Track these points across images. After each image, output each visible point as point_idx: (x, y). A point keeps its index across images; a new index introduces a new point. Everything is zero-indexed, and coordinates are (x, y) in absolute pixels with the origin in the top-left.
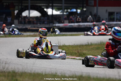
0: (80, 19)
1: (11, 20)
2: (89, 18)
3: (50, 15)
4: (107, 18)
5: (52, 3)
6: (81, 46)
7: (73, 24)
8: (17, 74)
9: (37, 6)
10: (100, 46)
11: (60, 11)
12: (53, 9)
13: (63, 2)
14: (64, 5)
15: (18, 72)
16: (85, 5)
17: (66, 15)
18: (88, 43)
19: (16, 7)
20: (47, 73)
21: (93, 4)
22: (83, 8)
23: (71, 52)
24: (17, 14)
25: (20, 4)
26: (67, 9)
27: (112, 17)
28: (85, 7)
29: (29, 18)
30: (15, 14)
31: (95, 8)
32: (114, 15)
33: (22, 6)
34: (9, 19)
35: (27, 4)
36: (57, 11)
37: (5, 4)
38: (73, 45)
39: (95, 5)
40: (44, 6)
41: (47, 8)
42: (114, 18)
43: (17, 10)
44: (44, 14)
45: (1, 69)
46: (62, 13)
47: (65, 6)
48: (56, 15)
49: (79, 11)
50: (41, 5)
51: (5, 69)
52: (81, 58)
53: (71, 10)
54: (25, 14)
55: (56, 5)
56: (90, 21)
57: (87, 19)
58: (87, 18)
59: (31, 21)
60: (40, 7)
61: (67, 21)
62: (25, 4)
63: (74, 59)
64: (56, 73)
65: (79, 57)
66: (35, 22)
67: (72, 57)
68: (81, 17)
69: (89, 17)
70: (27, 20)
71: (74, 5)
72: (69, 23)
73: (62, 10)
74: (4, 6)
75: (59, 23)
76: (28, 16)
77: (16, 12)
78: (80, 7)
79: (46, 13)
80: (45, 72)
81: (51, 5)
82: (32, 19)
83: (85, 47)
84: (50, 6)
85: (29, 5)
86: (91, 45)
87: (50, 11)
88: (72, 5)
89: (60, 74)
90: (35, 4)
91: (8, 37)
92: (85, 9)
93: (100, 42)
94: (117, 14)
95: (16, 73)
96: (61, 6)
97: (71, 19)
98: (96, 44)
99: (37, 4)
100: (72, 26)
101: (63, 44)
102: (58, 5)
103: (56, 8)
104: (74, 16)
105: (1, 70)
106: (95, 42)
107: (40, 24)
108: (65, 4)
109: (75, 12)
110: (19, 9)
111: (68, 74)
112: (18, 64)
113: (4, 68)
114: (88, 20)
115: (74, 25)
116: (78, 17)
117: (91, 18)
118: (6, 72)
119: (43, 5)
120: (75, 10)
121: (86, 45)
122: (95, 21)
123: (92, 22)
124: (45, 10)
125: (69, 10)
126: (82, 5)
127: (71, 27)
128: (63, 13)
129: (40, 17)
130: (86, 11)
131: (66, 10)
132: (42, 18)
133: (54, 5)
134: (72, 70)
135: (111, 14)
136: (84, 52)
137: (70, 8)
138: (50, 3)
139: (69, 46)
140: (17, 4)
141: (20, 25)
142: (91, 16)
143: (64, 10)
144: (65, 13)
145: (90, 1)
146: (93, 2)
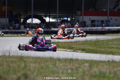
0: (70, 25)
3: (48, 22)
4: (90, 24)
6: (71, 42)
10: (85, 42)
11: (55, 19)
12: (50, 18)
13: (58, 12)
16: (74, 15)
17: (60, 22)
18: (76, 40)
19: (22, 16)
21: (80, 14)
22: (72, 17)
23: (64, 46)
25: (26, 14)
26: (60, 18)
27: (94, 24)
28: (74, 16)
30: (22, 22)
31: (81, 17)
32: (95, 22)
33: (27, 15)
35: (30, 14)
37: (14, 14)
39: (81, 15)
40: (43, 15)
41: (46, 17)
42: (95, 25)
44: (43, 21)
46: (56, 21)
47: (59, 15)
48: (52, 22)
49: (69, 19)
50: (41, 14)
54: (29, 21)
55: (52, 14)
60: (40, 16)
62: (29, 14)
65: (70, 49)
66: (36, 27)
67: (64, 50)
68: (71, 24)
69: (76, 23)
70: (30, 25)
71: (65, 15)
73: (56, 19)
74: (14, 16)
75: (54, 28)
76: (31, 23)
77: (22, 20)
78: (70, 16)
79: (45, 21)
81: (48, 14)
84: (48, 15)
85: (32, 14)
86: (79, 41)
87: (47, 19)
88: (64, 15)
90: (36, 14)
91: (16, 37)
92: (74, 18)
94: (97, 22)
96: (56, 15)
98: (82, 41)
99: (38, 14)
102: (54, 14)
103: (52, 17)
108: (59, 14)
109: (66, 20)
110: (25, 18)
116: (69, 23)
119: (42, 14)
120: (66, 19)
121: (74, 42)
124: (44, 18)
125: (62, 19)
126: (71, 15)
128: (57, 20)
129: (40, 23)
132: (42, 24)
133: (51, 14)
135: (93, 21)
136: (74, 46)
137: (63, 17)
138: (48, 13)
139: (62, 42)
140: (23, 14)
141: (25, 29)
142: (78, 23)
144: (59, 21)
145: (77, 12)
146: (80, 12)
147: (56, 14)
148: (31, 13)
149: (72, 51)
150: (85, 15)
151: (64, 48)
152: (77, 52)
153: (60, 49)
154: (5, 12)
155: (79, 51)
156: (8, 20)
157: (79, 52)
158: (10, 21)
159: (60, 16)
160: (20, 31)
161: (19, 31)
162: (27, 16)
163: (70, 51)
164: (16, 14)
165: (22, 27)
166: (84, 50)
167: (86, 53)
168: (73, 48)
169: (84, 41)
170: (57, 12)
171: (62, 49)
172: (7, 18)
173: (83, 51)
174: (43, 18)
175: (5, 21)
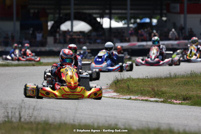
0: (156, 34)
1: (43, 36)
2: (171, 32)
3: (107, 29)
5: (110, 9)
6: (158, 80)
7: (144, 43)
8: (52, 126)
9: (85, 13)
10: (189, 80)
11: (123, 22)
12: (111, 19)
13: (129, 7)
14: (129, 12)
15: (54, 123)
16: (165, 11)
18: (170, 74)
19: (51, 16)
20: (101, 125)
21: (178, 9)
22: (162, 17)
23: (142, 89)
24: (53, 27)
25: (58, 11)
26: (135, 18)
28: (165, 14)
29: (71, 33)
30: (49, 28)
31: (182, 16)
33: (60, 13)
34: (39, 36)
35: (68, 11)
36: (118, 22)
37: (32, 11)
38: (144, 77)
39: (182, 12)
40: (96, 14)
41: (102, 17)
43: (52, 21)
44: (97, 27)
45: (26, 117)
46: (126, 26)
47: (131, 13)
48: (117, 29)
49: (155, 21)
50: (91, 11)
51: (33, 118)
52: (158, 100)
53: (141, 19)
54: (65, 27)
55: (117, 11)
56: (174, 38)
57: (168, 35)
58: (169, 33)
59: (75, 38)
60: (90, 15)
61: (136, 38)
62: (65, 11)
63: (146, 100)
64: (116, 125)
65: (155, 97)
67: (143, 98)
68: (159, 32)
69: (171, 30)
70: (68, 37)
71: (145, 12)
72: (138, 41)
73: (126, 21)
74: (31, 15)
75: (122, 41)
76: (70, 30)
77: (50, 24)
78: (157, 14)
79: (100, 25)
80: (98, 123)
81: (107, 11)
82: (77, 35)
83: (164, 81)
84: (107, 14)
85: (72, 11)
86: (176, 77)
87: (106, 23)
88: (142, 12)
89: (124, 125)
90: (82, 11)
91: (37, 66)
92: (164, 19)
93: (189, 72)
95: (50, 125)
96: (126, 14)
97: (142, 35)
98: (183, 77)
99: (85, 11)
100: (143, 46)
101: (129, 77)
102: (120, 11)
103: (116, 16)
104: (146, 30)
105: (26, 120)
106: (182, 73)
107: (90, 43)
108: (131, 9)
109: (147, 23)
110: (56, 20)
111: (136, 126)
112: (53, 110)
113: (31, 117)
114: (170, 36)
115: (147, 45)
117: (175, 32)
118: (33, 122)
119: (94, 11)
120: (148, 20)
121: (166, 78)
122: (181, 37)
123: (176, 39)
124: (98, 20)
125: (138, 21)
127: (141, 48)
128: (128, 25)
129: (90, 31)
130: (166, 21)
131: (132, 21)
132: (94, 34)
133: (113, 11)
134: (143, 120)
136: (164, 89)
137: (141, 16)
138: (107, 9)
139: (138, 79)
140: (52, 11)
141: (56, 45)
142: (175, 30)
143: (131, 20)
144: (131, 25)
145: (172, 5)
146: (178, 6)
147: (126, 9)
148: (69, 9)
149: (161, 102)
150: (190, 12)
151: (142, 93)
152: (171, 103)
153: (132, 97)
154: (11, 7)
155: (175, 102)
156: (18, 24)
157: (177, 104)
158: (23, 27)
159: (134, 13)
160: (47, 49)
161: (43, 49)
162: (61, 15)
163: (157, 101)
164: (36, 11)
165: (50, 40)
166: (186, 99)
167: (192, 105)
168: (163, 93)
169: (187, 77)
170: (126, 5)
171: (137, 97)
172: (17, 20)
173: (184, 100)
174: (95, 19)
175: (12, 26)
